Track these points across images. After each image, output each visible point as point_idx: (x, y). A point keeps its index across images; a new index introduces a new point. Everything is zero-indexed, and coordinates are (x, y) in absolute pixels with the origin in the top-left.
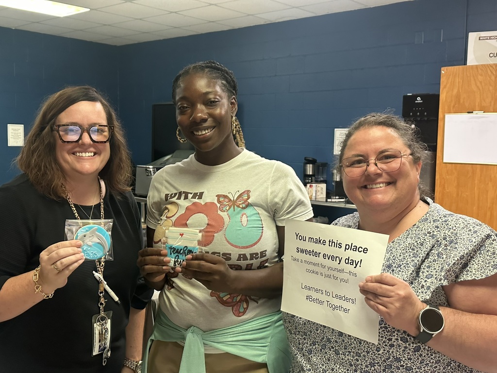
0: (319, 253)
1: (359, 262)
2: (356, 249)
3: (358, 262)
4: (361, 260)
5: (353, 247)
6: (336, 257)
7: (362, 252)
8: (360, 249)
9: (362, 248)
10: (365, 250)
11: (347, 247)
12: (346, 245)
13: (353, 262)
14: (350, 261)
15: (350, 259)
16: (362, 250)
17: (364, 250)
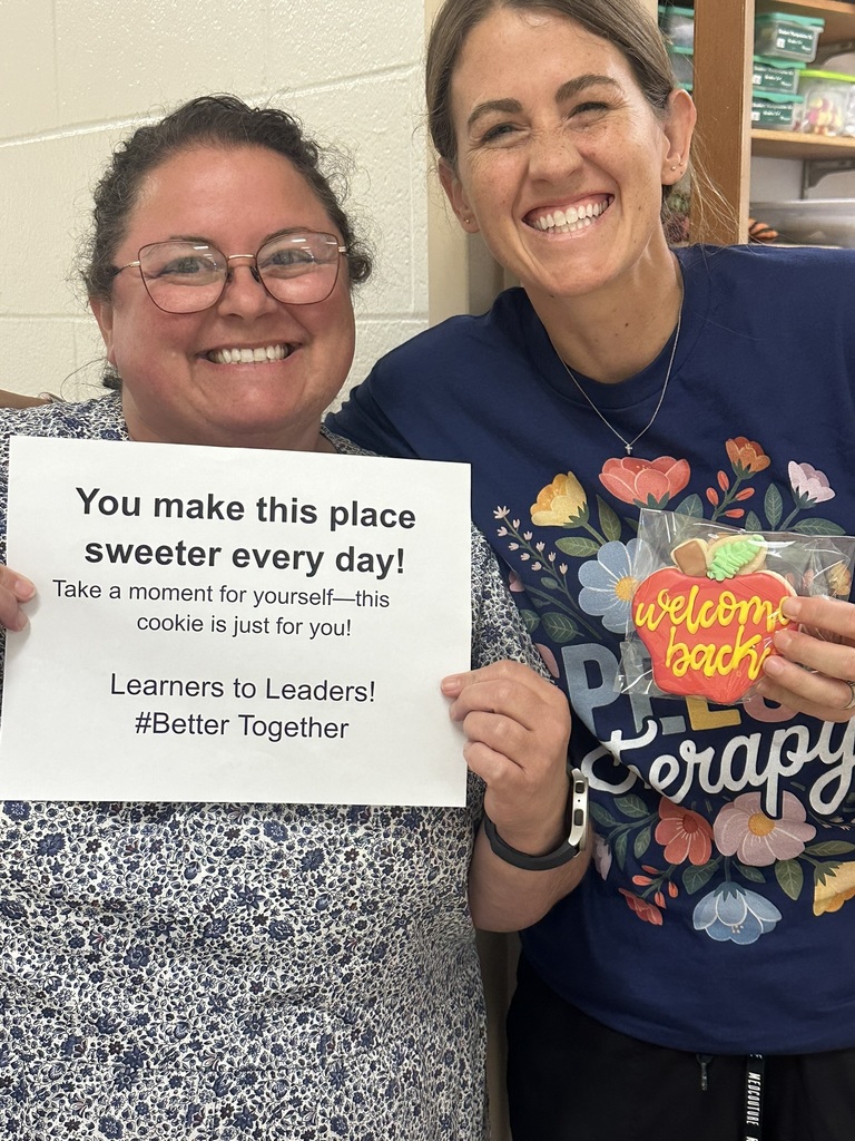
0: (213, 552)
1: (396, 559)
2: (371, 518)
3: (391, 557)
4: (401, 551)
5: (360, 515)
6: (297, 555)
7: (398, 524)
8: (388, 516)
9: (394, 513)
10: (407, 519)
11: (340, 516)
12: (334, 510)
13: (370, 562)
14: (357, 561)
15: (356, 555)
16: (396, 518)
17: (402, 519)
